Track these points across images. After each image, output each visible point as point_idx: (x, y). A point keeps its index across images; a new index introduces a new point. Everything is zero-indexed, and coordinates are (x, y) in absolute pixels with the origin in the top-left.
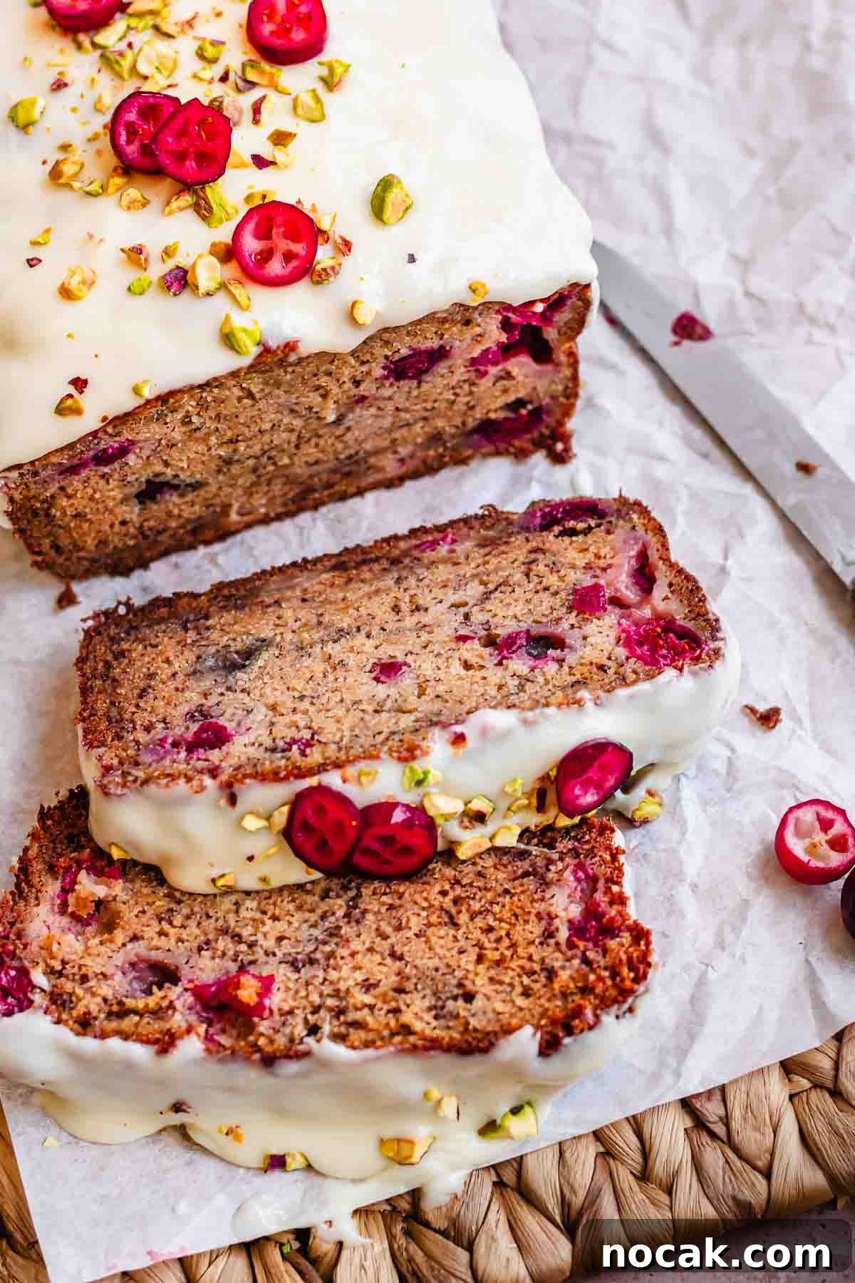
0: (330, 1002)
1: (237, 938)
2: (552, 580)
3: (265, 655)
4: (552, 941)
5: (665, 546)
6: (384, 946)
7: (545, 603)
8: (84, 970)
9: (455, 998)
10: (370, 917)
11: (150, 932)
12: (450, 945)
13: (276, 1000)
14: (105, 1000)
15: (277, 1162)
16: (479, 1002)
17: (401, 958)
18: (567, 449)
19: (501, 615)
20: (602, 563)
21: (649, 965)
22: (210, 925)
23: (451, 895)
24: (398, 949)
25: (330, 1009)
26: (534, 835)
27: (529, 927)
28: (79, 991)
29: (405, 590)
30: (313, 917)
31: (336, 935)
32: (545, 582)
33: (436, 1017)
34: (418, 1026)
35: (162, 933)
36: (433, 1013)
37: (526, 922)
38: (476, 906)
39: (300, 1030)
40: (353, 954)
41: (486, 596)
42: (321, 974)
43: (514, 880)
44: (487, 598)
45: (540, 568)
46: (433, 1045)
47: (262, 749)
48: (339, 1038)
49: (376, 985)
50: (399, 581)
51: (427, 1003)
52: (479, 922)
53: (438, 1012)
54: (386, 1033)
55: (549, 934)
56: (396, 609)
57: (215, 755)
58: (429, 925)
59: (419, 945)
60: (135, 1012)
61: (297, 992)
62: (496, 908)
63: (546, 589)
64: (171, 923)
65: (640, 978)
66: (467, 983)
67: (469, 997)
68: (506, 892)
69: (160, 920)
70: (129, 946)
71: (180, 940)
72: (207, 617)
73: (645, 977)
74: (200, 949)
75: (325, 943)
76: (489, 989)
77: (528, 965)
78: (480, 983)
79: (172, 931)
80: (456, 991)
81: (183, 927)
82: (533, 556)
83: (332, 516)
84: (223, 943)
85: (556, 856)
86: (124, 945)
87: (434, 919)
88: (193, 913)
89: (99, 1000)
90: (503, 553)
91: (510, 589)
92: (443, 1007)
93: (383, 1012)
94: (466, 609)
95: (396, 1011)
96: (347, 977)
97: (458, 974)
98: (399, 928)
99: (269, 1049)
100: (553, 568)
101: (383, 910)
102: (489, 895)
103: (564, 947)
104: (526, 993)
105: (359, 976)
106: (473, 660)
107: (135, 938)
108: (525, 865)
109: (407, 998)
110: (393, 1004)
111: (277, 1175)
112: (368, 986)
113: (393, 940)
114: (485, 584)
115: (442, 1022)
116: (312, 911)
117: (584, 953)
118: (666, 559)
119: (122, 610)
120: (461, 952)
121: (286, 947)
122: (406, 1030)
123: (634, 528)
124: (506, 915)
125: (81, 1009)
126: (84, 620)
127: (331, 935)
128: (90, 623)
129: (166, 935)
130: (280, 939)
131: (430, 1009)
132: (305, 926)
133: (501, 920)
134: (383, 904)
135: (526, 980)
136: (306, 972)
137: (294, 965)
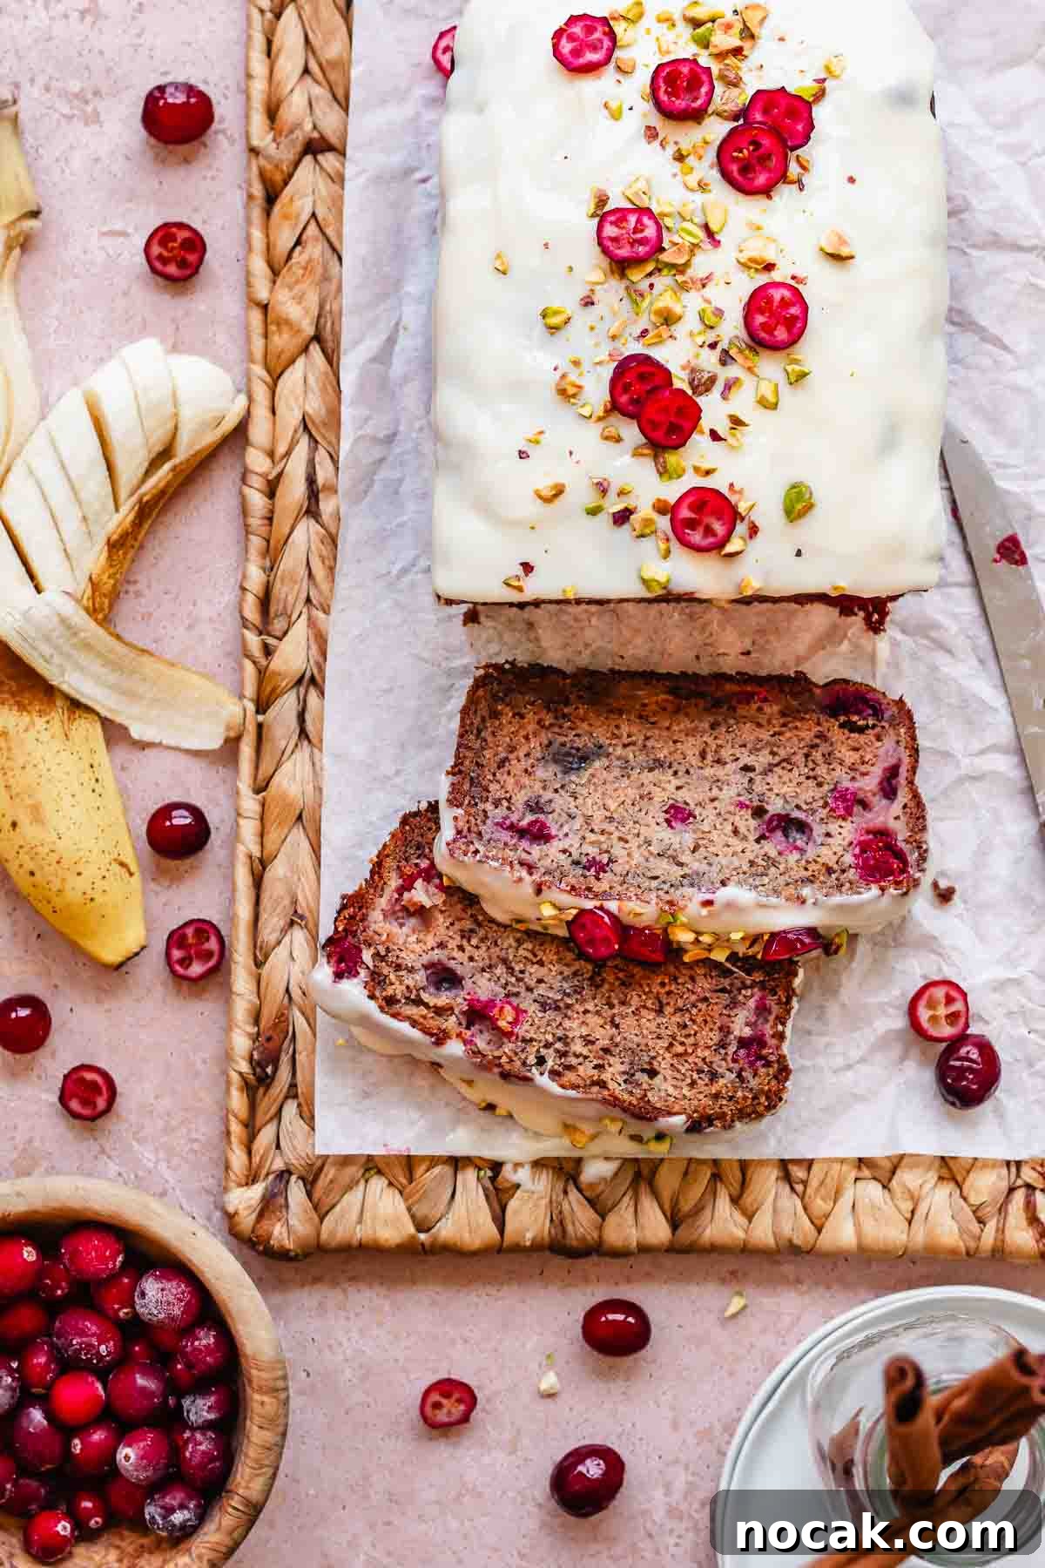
0: (558, 1045)
1: (511, 970)
2: (822, 770)
3: (597, 764)
4: (723, 1051)
5: (913, 770)
6: (607, 1012)
7: (810, 792)
8: (400, 961)
9: (643, 1070)
10: (606, 986)
11: (452, 944)
12: (654, 1029)
13: (523, 1030)
14: (408, 987)
15: (491, 1107)
16: (658, 1080)
17: (617, 1026)
18: (881, 621)
19: (776, 791)
20: (863, 768)
21: (781, 1099)
22: (495, 951)
23: (667, 989)
24: (617, 1020)
25: (557, 1051)
26: (739, 959)
27: (711, 1034)
28: (392, 977)
29: (716, 738)
30: (567, 971)
31: (580, 993)
32: (819, 771)
33: (625, 1081)
34: (611, 1085)
35: (461, 948)
36: (625, 1077)
37: (711, 1030)
38: (680, 1003)
39: (532, 1060)
40: (586, 1012)
41: (769, 769)
42: (559, 1019)
43: (716, 991)
44: (771, 771)
45: (817, 755)
46: (614, 1102)
47: (570, 859)
48: (555, 1074)
49: (593, 1043)
50: (713, 726)
51: (622, 1068)
52: (677, 1018)
53: (629, 1078)
54: (588, 1082)
55: (723, 1045)
56: (703, 755)
57: (536, 851)
58: (644, 1007)
59: (631, 1021)
60: (426, 1005)
61: (538, 1028)
62: (694, 1011)
63: (815, 778)
64: (469, 941)
65: (771, 1107)
66: (655, 1063)
67: (652, 1073)
68: (705, 999)
69: (463, 937)
70: (436, 951)
71: (471, 959)
72: (567, 703)
73: (775, 1107)
74: (483, 970)
75: (568, 995)
76: (669, 1073)
77: (700, 1064)
78: (663, 1065)
79: (468, 948)
80: (646, 1066)
81: (477, 947)
82: (818, 741)
83: (687, 611)
84: (500, 970)
85: (748, 982)
86: (433, 949)
87: (649, 1003)
88: (486, 938)
89: (404, 988)
90: (796, 728)
91: (789, 767)
92: (633, 1075)
93: (592, 1065)
94: (752, 775)
95: (599, 1067)
96: (574, 1027)
97: (652, 1054)
98: (623, 1003)
99: (507, 1067)
100: (828, 758)
101: (617, 983)
102: (693, 998)
103: (729, 1058)
104: (693, 1084)
105: (584, 1031)
106: (742, 830)
107: (442, 945)
108: (726, 983)
109: (612, 1060)
110: (601, 1062)
111: (487, 1113)
112: (588, 1042)
113: (615, 1011)
114: (773, 753)
115: (630, 1087)
116: (567, 965)
117: (742, 1070)
118: (911, 782)
119: (507, 666)
120: (659, 1038)
121: (541, 990)
122: (602, 1084)
123: (898, 742)
124: (700, 1019)
125: (390, 991)
126: (477, 668)
127: (575, 991)
128: (482, 672)
129: (463, 951)
130: (540, 981)
131: (624, 1073)
132: (559, 977)
133: (694, 1021)
134: (618, 978)
135: (695, 1076)
136: (550, 1014)
137: (544, 1007)
